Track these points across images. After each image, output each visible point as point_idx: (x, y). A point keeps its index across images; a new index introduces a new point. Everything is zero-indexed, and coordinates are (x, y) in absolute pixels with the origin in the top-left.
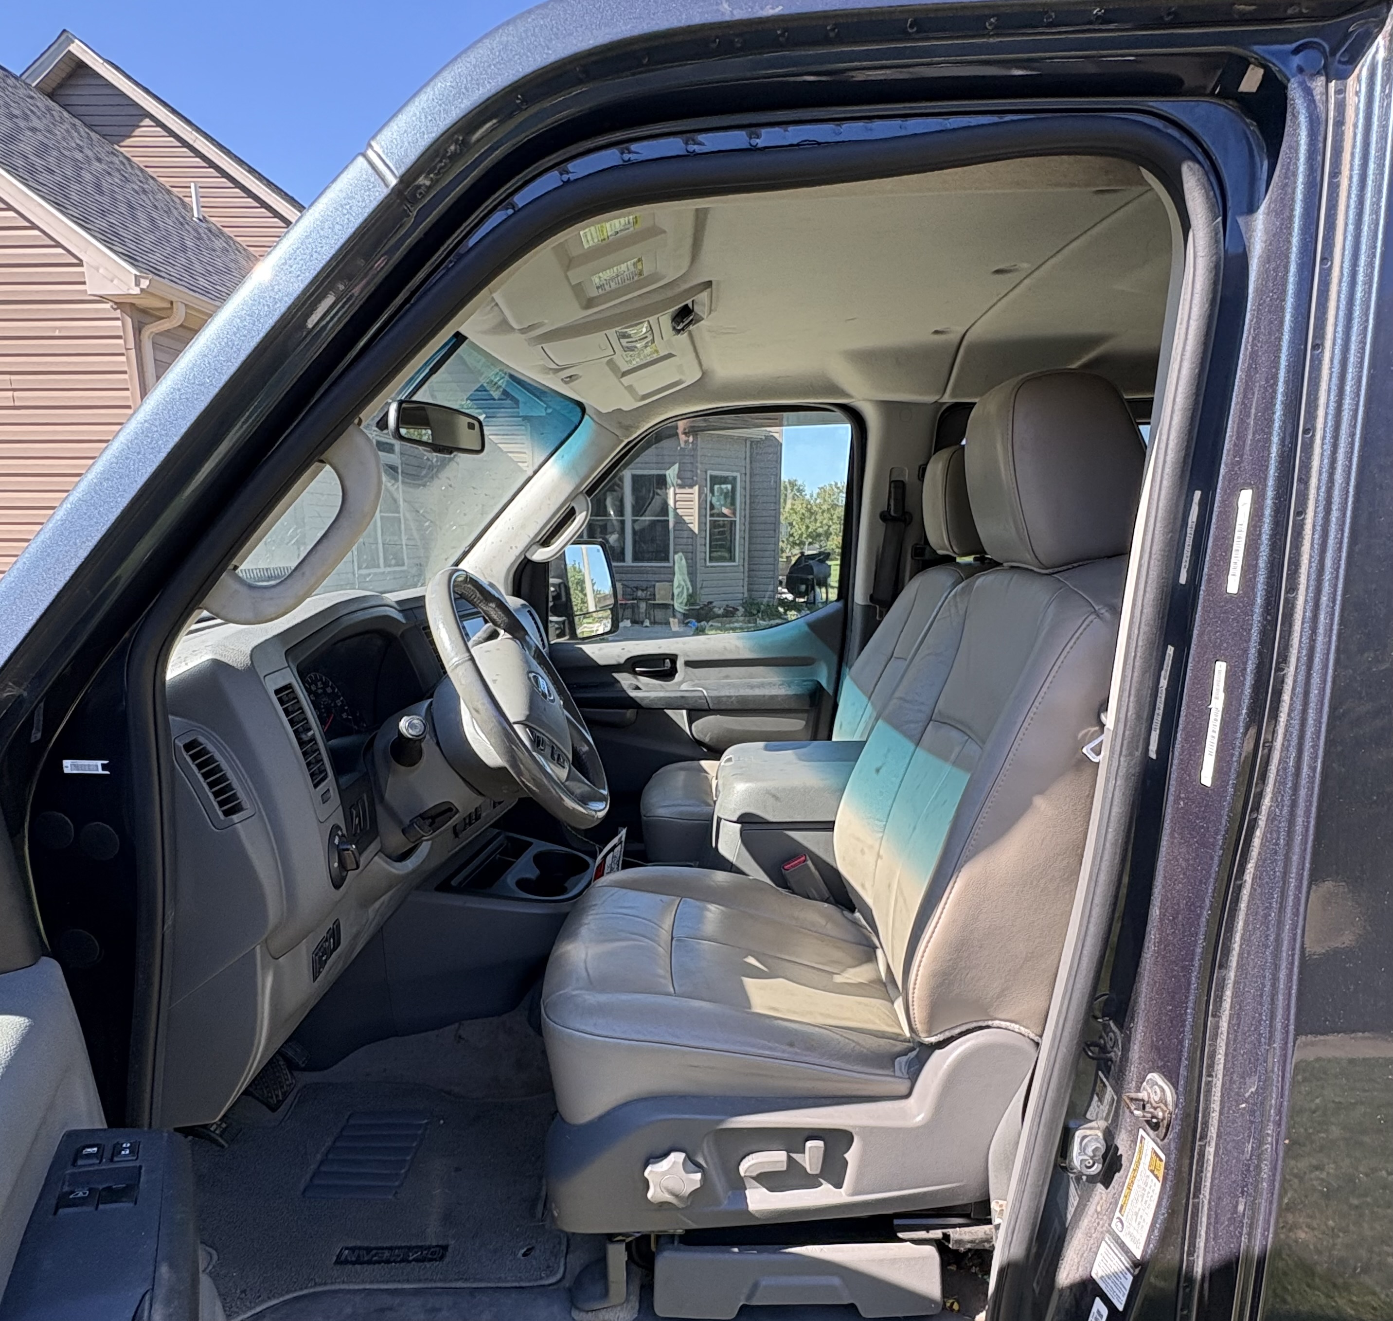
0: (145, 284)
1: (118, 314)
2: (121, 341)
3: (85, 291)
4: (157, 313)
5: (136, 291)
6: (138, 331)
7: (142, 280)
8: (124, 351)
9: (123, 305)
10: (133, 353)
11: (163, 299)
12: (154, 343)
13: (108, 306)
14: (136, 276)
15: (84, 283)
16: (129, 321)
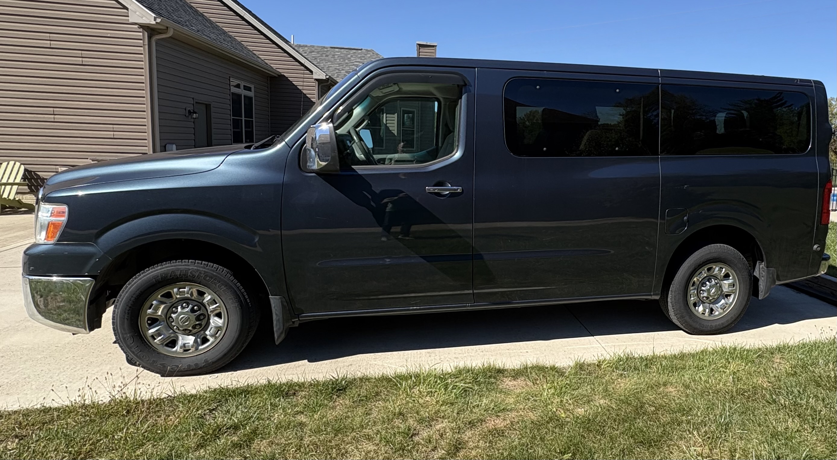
0: (159, 20)
1: (141, 30)
2: (142, 41)
3: (128, 20)
4: (160, 31)
5: (154, 22)
6: (150, 38)
7: (157, 19)
8: (142, 45)
9: (144, 27)
10: (147, 47)
11: (163, 26)
12: (156, 43)
13: (136, 26)
14: (155, 17)
15: (128, 16)
16: (146, 34)
